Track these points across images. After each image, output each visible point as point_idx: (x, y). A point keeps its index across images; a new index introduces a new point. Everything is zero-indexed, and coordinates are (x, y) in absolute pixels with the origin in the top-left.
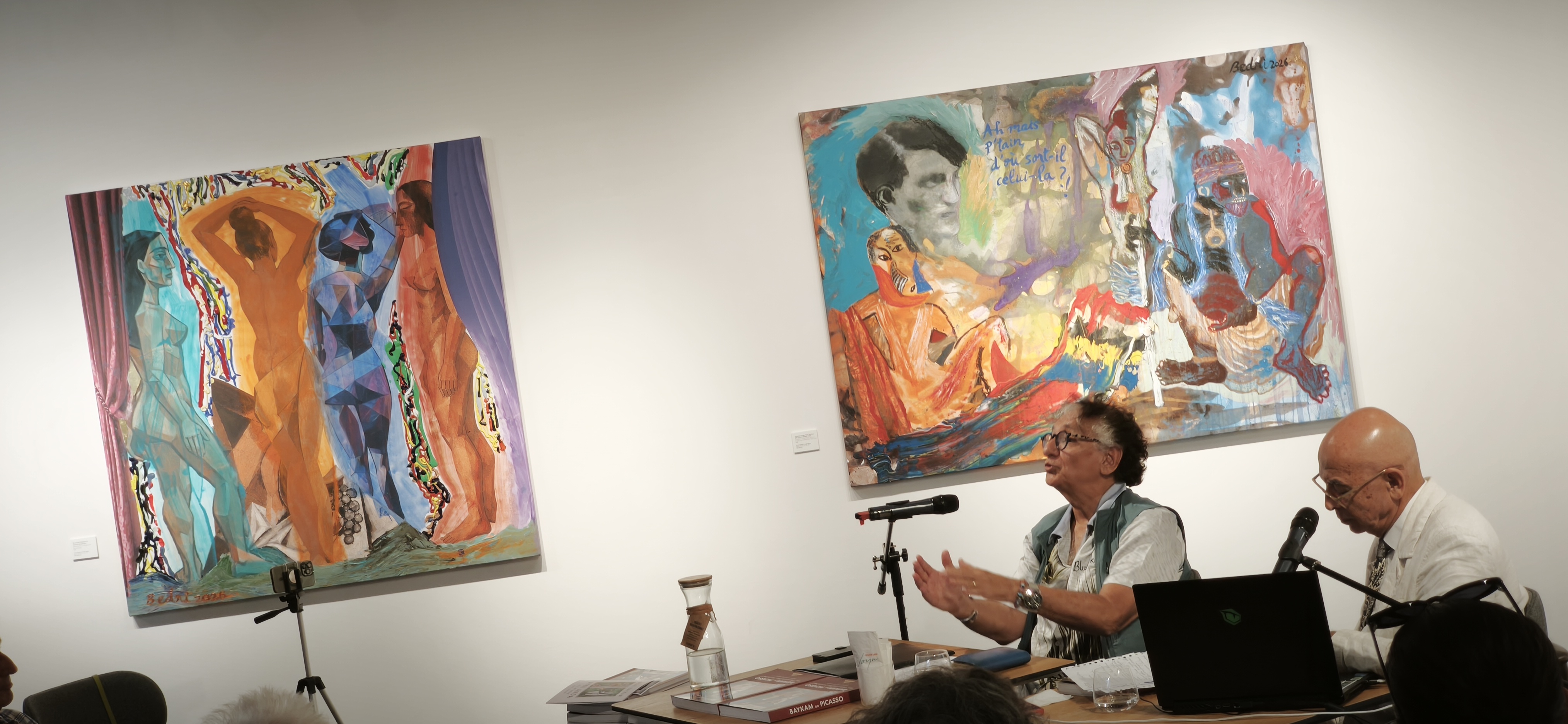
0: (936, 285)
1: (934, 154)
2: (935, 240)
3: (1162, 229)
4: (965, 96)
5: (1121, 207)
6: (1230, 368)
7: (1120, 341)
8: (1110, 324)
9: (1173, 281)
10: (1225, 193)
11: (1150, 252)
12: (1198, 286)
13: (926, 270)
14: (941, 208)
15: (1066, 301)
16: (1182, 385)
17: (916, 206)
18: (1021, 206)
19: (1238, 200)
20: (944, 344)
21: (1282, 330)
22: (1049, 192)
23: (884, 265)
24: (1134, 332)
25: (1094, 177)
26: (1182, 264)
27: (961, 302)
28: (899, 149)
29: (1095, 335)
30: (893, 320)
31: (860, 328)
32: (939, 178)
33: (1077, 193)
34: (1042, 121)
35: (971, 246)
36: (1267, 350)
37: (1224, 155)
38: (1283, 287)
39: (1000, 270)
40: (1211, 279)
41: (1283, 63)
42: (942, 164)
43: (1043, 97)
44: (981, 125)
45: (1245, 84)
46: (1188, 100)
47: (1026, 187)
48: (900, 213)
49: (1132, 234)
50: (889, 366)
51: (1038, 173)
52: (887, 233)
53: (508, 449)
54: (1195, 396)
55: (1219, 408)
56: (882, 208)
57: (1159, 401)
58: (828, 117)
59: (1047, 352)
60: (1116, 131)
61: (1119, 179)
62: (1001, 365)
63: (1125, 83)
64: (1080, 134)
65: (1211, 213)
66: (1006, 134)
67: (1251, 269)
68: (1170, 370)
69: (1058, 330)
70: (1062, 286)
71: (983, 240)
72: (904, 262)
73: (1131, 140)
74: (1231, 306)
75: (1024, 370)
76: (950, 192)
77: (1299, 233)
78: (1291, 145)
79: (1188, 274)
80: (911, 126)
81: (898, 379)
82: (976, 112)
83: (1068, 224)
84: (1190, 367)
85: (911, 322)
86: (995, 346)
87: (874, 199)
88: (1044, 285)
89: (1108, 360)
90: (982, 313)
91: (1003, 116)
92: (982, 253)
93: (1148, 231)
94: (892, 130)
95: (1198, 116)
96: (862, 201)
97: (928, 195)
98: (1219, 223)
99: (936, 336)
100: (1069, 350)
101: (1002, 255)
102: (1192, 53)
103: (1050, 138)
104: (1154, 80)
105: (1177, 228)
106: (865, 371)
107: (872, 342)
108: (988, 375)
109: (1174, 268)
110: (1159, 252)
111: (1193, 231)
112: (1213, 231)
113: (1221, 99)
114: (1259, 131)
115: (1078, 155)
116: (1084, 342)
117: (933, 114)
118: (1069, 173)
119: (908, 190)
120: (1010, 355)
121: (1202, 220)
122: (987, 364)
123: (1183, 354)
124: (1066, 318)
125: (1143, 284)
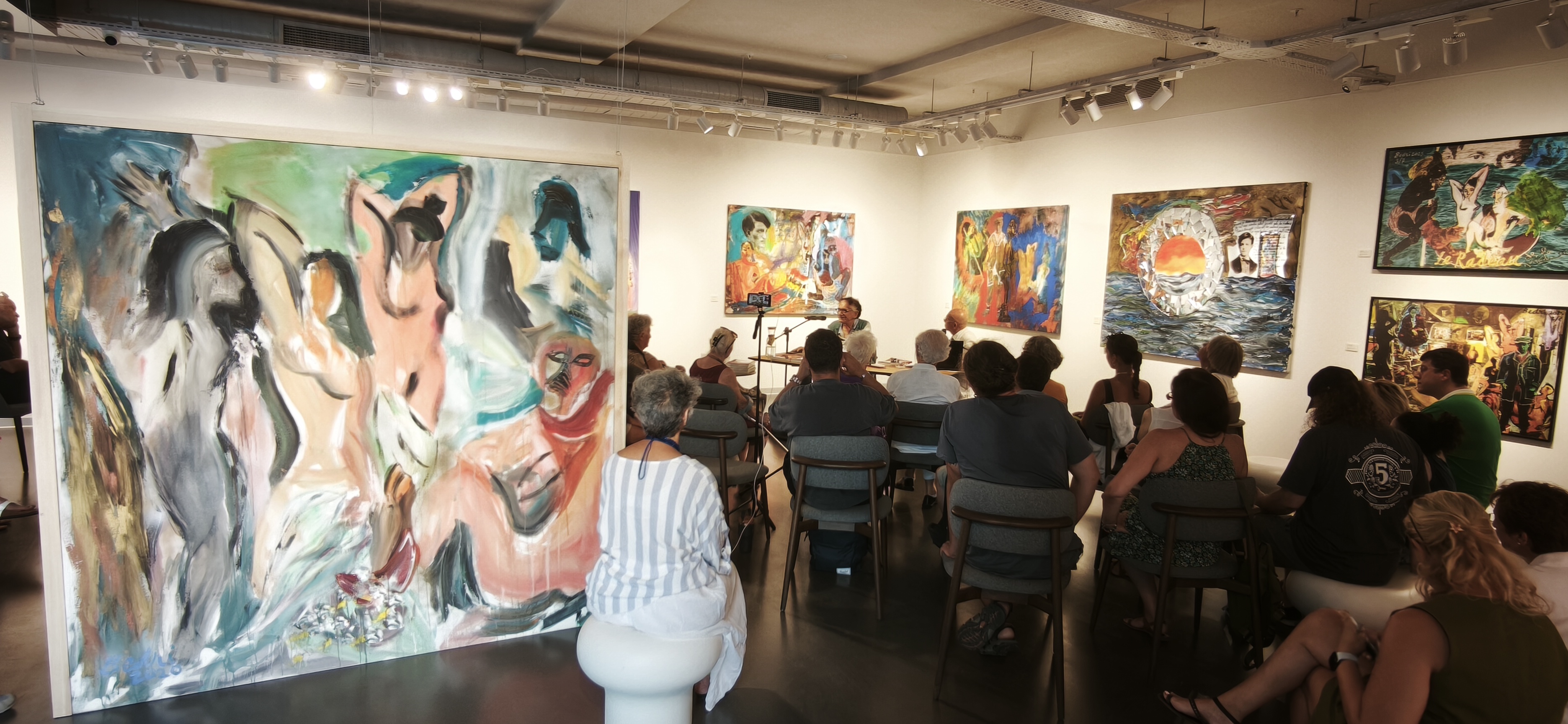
0: (757, 260)
1: (762, 224)
2: (759, 248)
3: (815, 257)
4: (773, 209)
5: (806, 248)
6: (825, 297)
7: (800, 285)
8: (798, 280)
9: (815, 270)
10: (831, 250)
11: (811, 262)
12: (821, 273)
13: (755, 255)
14: (762, 239)
15: (789, 272)
16: (813, 300)
17: (755, 237)
18: (781, 243)
19: (834, 252)
20: (756, 277)
21: (838, 289)
22: (789, 240)
23: (745, 252)
24: (803, 283)
25: (800, 238)
26: (818, 267)
27: (763, 266)
28: (754, 220)
29: (794, 282)
30: (744, 268)
31: (735, 269)
32: (762, 231)
33: (796, 242)
34: (791, 220)
35: (767, 252)
36: (834, 294)
37: (832, 239)
38: (840, 277)
39: (773, 259)
40: (824, 272)
41: (850, 218)
42: (764, 227)
43: (792, 214)
44: (775, 218)
45: (840, 221)
46: (826, 222)
47: (783, 238)
48: (752, 239)
49: (807, 256)
50: (741, 281)
51: (787, 235)
52: (747, 243)
53: (634, 287)
54: (815, 303)
55: (820, 307)
56: (747, 236)
57: (806, 303)
58: (738, 207)
59: (782, 284)
60: (808, 227)
61: (807, 241)
62: (770, 286)
63: (811, 215)
64: (799, 226)
65: (827, 254)
66: (781, 222)
67: (834, 271)
68: (811, 295)
69: (785, 279)
70: (789, 266)
71: (771, 250)
72: (750, 252)
73: (811, 230)
74: (828, 280)
75: (775, 288)
76: (764, 235)
77: (846, 264)
78: (848, 239)
79: (819, 270)
80: (758, 214)
81: (743, 285)
82: (774, 214)
83: (792, 250)
84: (815, 295)
85: (749, 269)
86: (769, 281)
87: (745, 233)
88: (784, 266)
89: (796, 290)
90: (767, 271)
91: (781, 217)
92: (770, 254)
93: (811, 256)
94: (753, 215)
95: (828, 228)
96: (741, 233)
97: (759, 235)
98: (828, 257)
99: (755, 275)
100: (787, 285)
101: (775, 255)
102: (829, 211)
103: (792, 225)
104: (819, 215)
105: (818, 257)
106: (735, 281)
107: (738, 273)
108: (766, 288)
109: (816, 267)
110: (813, 262)
111: (822, 258)
112: (826, 259)
113: (834, 224)
114: (842, 234)
115: (798, 231)
116: (791, 283)
117: (764, 212)
118: (795, 236)
119: (754, 232)
120: (772, 284)
121: (824, 256)
122: (766, 285)
123: (814, 291)
124: (788, 276)
125: (807, 270)
